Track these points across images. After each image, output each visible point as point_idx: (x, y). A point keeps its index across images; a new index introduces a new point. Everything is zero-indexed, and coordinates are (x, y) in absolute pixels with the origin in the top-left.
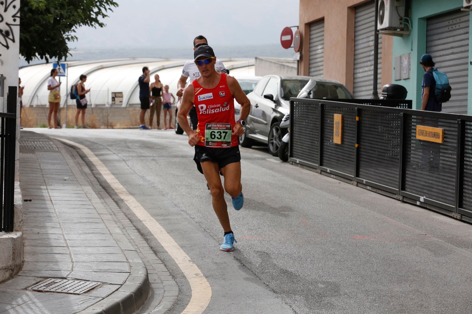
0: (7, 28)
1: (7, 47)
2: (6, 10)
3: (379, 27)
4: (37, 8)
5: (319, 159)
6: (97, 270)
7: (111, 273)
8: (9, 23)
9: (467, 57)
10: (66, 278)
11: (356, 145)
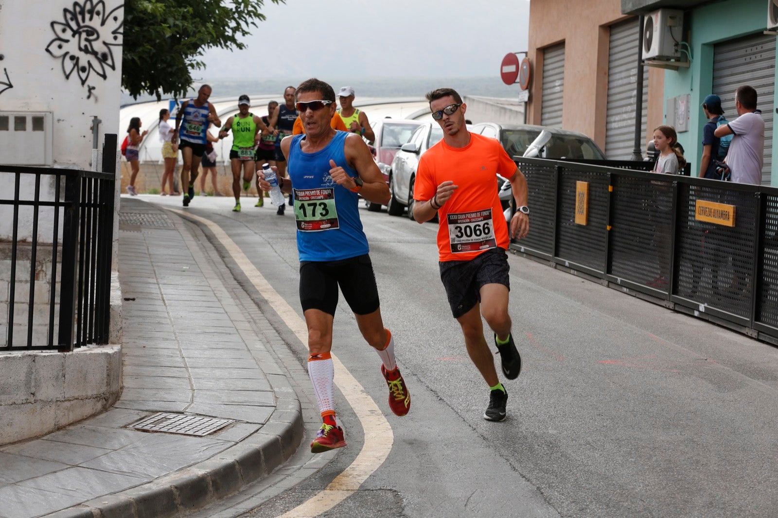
0: (105, 50)
1: (104, 76)
2: (103, 23)
3: (645, 55)
5: (553, 246)
6: (227, 402)
7: (247, 407)
8: (107, 41)
9: (772, 102)
10: (182, 413)
11: (608, 228)
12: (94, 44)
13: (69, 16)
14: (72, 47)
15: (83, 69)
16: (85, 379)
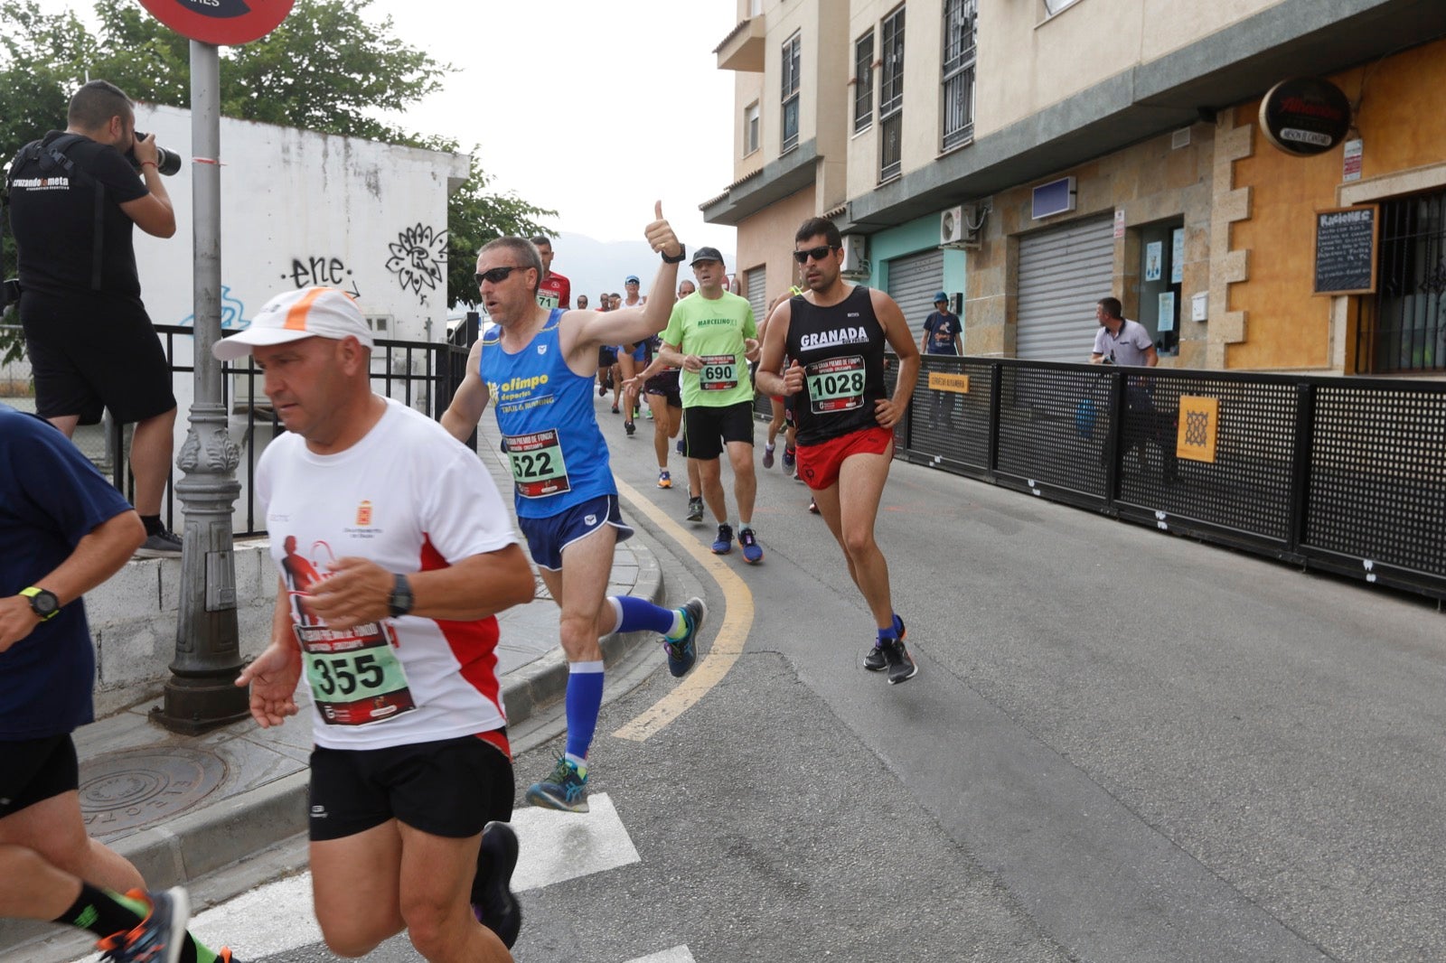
0: (433, 266)
1: (434, 287)
2: (431, 245)
4: (461, 248)
8: (435, 259)
12: (425, 261)
13: (403, 239)
14: (407, 263)
15: (417, 282)
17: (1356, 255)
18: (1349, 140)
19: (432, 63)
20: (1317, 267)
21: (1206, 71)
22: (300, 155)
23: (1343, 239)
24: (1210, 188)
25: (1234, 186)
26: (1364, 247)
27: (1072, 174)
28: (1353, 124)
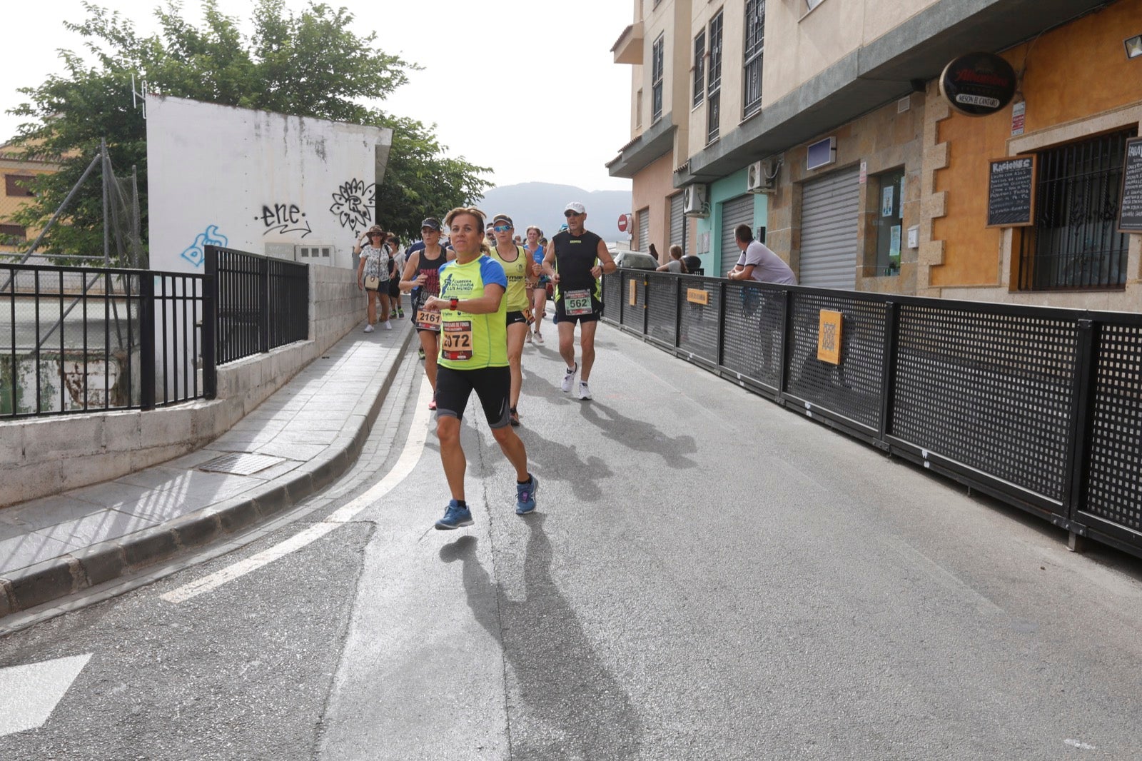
0: (365, 210)
2: (363, 194)
3: (686, 211)
5: (620, 318)
6: (296, 442)
7: (308, 445)
8: (366, 205)
10: (251, 453)
11: (645, 306)
12: (358, 206)
13: (343, 190)
14: (346, 208)
15: (353, 221)
16: (165, 431)
17: (1019, 195)
18: (1016, 103)
19: (403, 64)
20: (990, 204)
21: (904, 50)
22: (267, 130)
23: (1010, 182)
24: (921, 144)
25: (938, 141)
26: (1025, 189)
27: (833, 135)
28: (1018, 90)
